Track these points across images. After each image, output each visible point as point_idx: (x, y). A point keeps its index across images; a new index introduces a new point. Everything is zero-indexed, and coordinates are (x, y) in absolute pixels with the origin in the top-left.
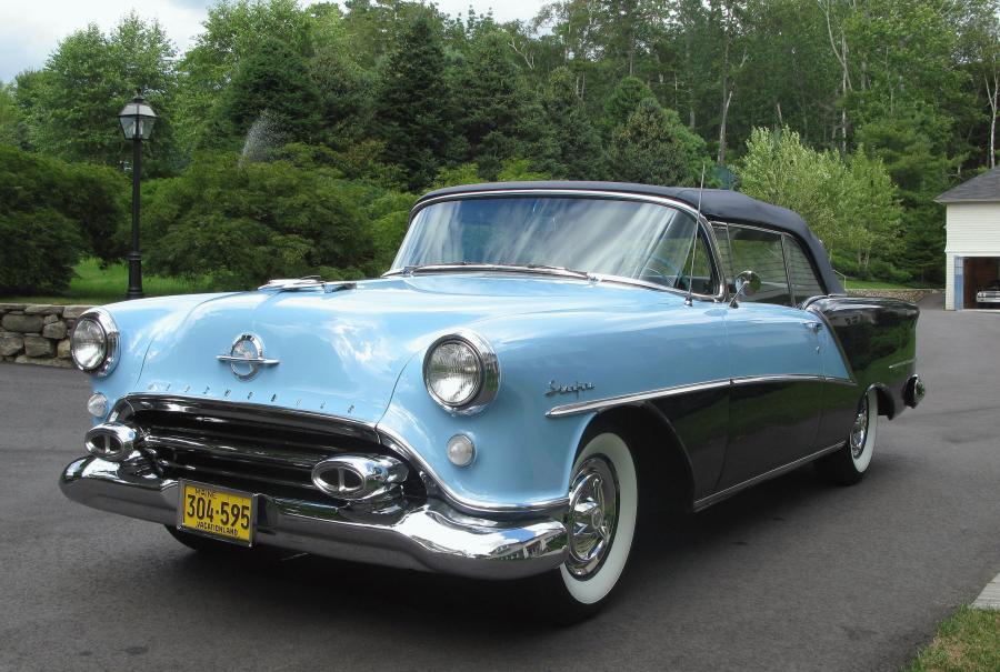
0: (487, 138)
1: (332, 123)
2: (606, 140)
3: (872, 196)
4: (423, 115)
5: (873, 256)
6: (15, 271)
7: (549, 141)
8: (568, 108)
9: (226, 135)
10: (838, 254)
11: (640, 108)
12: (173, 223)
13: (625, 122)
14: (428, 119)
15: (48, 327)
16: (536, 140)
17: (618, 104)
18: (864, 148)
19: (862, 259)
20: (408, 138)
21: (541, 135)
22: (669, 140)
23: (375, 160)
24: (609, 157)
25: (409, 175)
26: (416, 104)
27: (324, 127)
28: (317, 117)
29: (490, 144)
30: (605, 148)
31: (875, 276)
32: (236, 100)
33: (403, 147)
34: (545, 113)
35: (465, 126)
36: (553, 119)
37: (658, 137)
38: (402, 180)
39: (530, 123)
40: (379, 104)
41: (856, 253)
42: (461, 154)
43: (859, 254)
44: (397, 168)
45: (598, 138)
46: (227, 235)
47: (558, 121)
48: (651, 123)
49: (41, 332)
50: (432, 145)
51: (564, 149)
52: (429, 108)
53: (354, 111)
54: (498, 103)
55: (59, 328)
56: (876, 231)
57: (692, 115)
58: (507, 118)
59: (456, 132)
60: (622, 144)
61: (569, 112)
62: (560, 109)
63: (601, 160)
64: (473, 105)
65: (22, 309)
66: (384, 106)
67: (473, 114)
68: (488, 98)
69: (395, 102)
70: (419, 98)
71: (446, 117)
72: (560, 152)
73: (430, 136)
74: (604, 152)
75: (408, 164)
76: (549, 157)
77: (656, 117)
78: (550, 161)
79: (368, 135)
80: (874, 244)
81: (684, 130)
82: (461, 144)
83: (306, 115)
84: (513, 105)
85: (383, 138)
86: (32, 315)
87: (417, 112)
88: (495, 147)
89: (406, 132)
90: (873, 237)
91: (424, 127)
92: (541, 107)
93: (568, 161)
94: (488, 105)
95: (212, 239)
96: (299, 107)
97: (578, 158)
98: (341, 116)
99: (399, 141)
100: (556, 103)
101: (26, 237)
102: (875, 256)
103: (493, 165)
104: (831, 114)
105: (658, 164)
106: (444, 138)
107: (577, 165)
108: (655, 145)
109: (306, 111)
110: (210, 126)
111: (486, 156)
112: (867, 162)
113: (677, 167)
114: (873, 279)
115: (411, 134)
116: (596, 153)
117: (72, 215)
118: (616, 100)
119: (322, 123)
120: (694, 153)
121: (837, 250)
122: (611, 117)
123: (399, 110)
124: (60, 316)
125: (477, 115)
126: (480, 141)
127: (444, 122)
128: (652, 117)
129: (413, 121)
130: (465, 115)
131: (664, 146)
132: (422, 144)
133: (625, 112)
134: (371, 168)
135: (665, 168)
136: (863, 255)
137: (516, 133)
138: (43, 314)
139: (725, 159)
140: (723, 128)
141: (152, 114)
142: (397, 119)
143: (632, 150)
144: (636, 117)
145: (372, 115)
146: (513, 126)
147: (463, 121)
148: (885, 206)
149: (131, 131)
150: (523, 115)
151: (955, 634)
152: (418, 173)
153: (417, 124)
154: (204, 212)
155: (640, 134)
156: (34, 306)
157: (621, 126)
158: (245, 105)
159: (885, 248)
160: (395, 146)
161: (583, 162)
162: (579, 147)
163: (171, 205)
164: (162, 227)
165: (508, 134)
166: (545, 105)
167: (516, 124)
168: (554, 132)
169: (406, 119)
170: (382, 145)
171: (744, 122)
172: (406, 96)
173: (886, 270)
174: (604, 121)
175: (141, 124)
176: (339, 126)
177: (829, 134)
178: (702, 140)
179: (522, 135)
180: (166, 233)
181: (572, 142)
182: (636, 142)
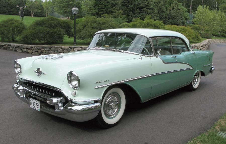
0: (143, 10)
1: (113, 7)
2: (167, 9)
3: (222, 19)
4: (130, 5)
5: (221, 32)
6: (53, 39)
7: (155, 10)
8: (159, 3)
9: (92, 10)
10: (214, 32)
11: (174, 3)
12: (83, 30)
13: (171, 6)
14: (131, 6)
15: (59, 50)
16: (153, 10)
17: (169, 2)
18: (221, 10)
19: (219, 33)
20: (128, 10)
21: (154, 9)
22: (179, 9)
23: (121, 14)
24: (167, 13)
25: (128, 17)
26: (129, 3)
27: (111, 8)
28: (110, 6)
29: (144, 11)
30: (167, 11)
31: (221, 36)
32: (94, 3)
33: (127, 12)
34: (155, 4)
35: (139, 7)
36: (156, 5)
37: (177, 9)
38: (126, 18)
39: (152, 6)
40: (122, 3)
41: (218, 31)
42: (138, 13)
43: (218, 32)
44: (125, 16)
45: (165, 9)
46: (93, 32)
47: (157, 6)
48: (176, 6)
49: (58, 51)
50: (132, 11)
51: (158, 11)
52: (132, 4)
53: (117, 4)
54: (145, 3)
55: (61, 50)
56: (223, 27)
57: (185, 3)
58: (147, 6)
59: (137, 9)
60: (170, 10)
61: (159, 4)
62: (158, 3)
63: (165, 14)
64: (140, 3)
65: (54, 47)
66: (123, 4)
67: (140, 5)
68: (143, 2)
69: (125, 3)
70: (130, 2)
71: (135, 6)
72: (157, 12)
73: (132, 9)
74: (166, 12)
75: (127, 15)
76: (155, 13)
77: (177, 5)
78: (155, 14)
79: (120, 9)
80: (222, 29)
81: (183, 7)
82: (138, 11)
83: (108, 6)
84: (148, 3)
85: (123, 10)
86: (56, 48)
87: (129, 5)
88: (145, 11)
89: (127, 9)
90: (222, 28)
91: (131, 8)
92: (153, 3)
93: (159, 14)
94: (143, 3)
95: (90, 33)
96: (106, 4)
97: (161, 13)
98: (114, 6)
99: (126, 10)
100: (157, 2)
101: (54, 33)
102: (222, 32)
103: (144, 15)
104: (214, 3)
105: (177, 14)
106: (134, 10)
107: (161, 15)
108: (176, 10)
109: (108, 5)
110: (89, 7)
111: (143, 13)
112: (221, 13)
113: (181, 15)
114: (221, 37)
115: (128, 9)
116: (165, 12)
117: (63, 29)
118: (169, 1)
119: (111, 7)
120: (185, 12)
121: (214, 31)
122: (168, 5)
123: (126, 4)
124: (61, 48)
125: (141, 5)
126: (142, 10)
127: (135, 7)
128: (176, 5)
129: (128, 7)
130: (139, 5)
131: (178, 11)
132: (130, 11)
133: (171, 4)
134: (120, 16)
135: (178, 15)
136: (219, 32)
137: (149, 8)
138: (58, 48)
139: (191, 12)
140: (191, 6)
141: (78, 9)
142: (125, 6)
143: (172, 11)
144: (173, 5)
145: (120, 5)
146: (148, 7)
147: (138, 6)
148: (224, 22)
149: (74, 13)
150: (150, 5)
151: (223, 119)
152: (129, 17)
153: (129, 7)
154: (88, 28)
155: (173, 8)
156: (56, 46)
157: (170, 7)
158: (96, 4)
159: (224, 31)
160: (125, 11)
161: (162, 14)
162: (161, 11)
163: (82, 26)
164: (80, 31)
165: (147, 9)
166: (155, 3)
167: (149, 7)
168: (156, 8)
169: (127, 6)
170: (122, 11)
171: (196, 4)
172: (127, 2)
173: (224, 35)
174: (166, 5)
175: (76, 11)
176: (114, 8)
177: (213, 7)
178: (186, 9)
179: (150, 9)
180: (81, 32)
181: (160, 10)
182: (173, 10)
